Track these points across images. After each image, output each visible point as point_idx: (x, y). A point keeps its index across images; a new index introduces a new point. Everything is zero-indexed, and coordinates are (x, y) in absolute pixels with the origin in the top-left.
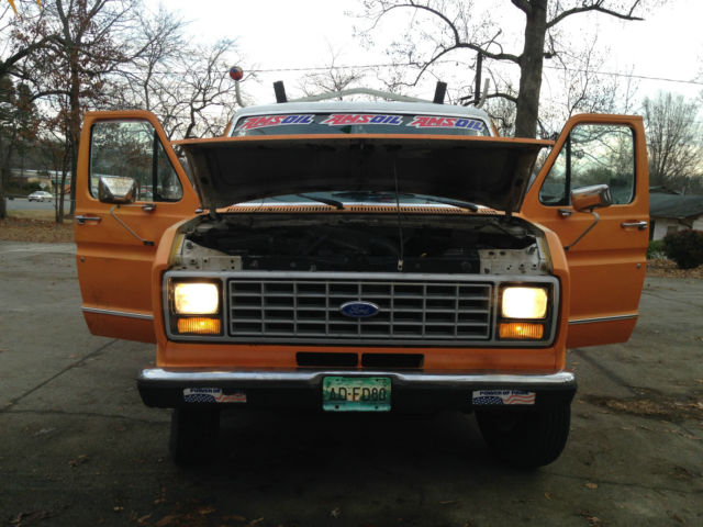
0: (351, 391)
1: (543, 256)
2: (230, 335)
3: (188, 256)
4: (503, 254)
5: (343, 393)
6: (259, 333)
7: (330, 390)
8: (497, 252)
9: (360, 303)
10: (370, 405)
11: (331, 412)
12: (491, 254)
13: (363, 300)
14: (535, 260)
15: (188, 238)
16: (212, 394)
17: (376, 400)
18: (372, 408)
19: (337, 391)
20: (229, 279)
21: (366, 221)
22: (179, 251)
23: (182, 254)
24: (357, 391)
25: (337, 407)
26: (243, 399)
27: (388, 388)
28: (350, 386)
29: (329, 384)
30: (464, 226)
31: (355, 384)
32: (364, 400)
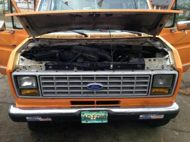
0: (92, 116)
1: (172, 61)
2: (42, 95)
3: (22, 64)
4: (154, 60)
5: (89, 117)
6: (55, 95)
7: (84, 116)
8: (152, 59)
9: (95, 84)
10: (100, 121)
11: (85, 124)
12: (150, 60)
13: (96, 83)
14: (168, 63)
15: (22, 55)
16: (38, 118)
17: (102, 119)
18: (100, 122)
19: (87, 116)
20: (39, 76)
21: (96, 43)
22: (17, 62)
23: (19, 64)
24: (94, 116)
25: (87, 122)
26: (50, 119)
27: (107, 115)
28: (92, 115)
29: (83, 114)
30: (137, 44)
31: (94, 113)
32: (97, 119)
